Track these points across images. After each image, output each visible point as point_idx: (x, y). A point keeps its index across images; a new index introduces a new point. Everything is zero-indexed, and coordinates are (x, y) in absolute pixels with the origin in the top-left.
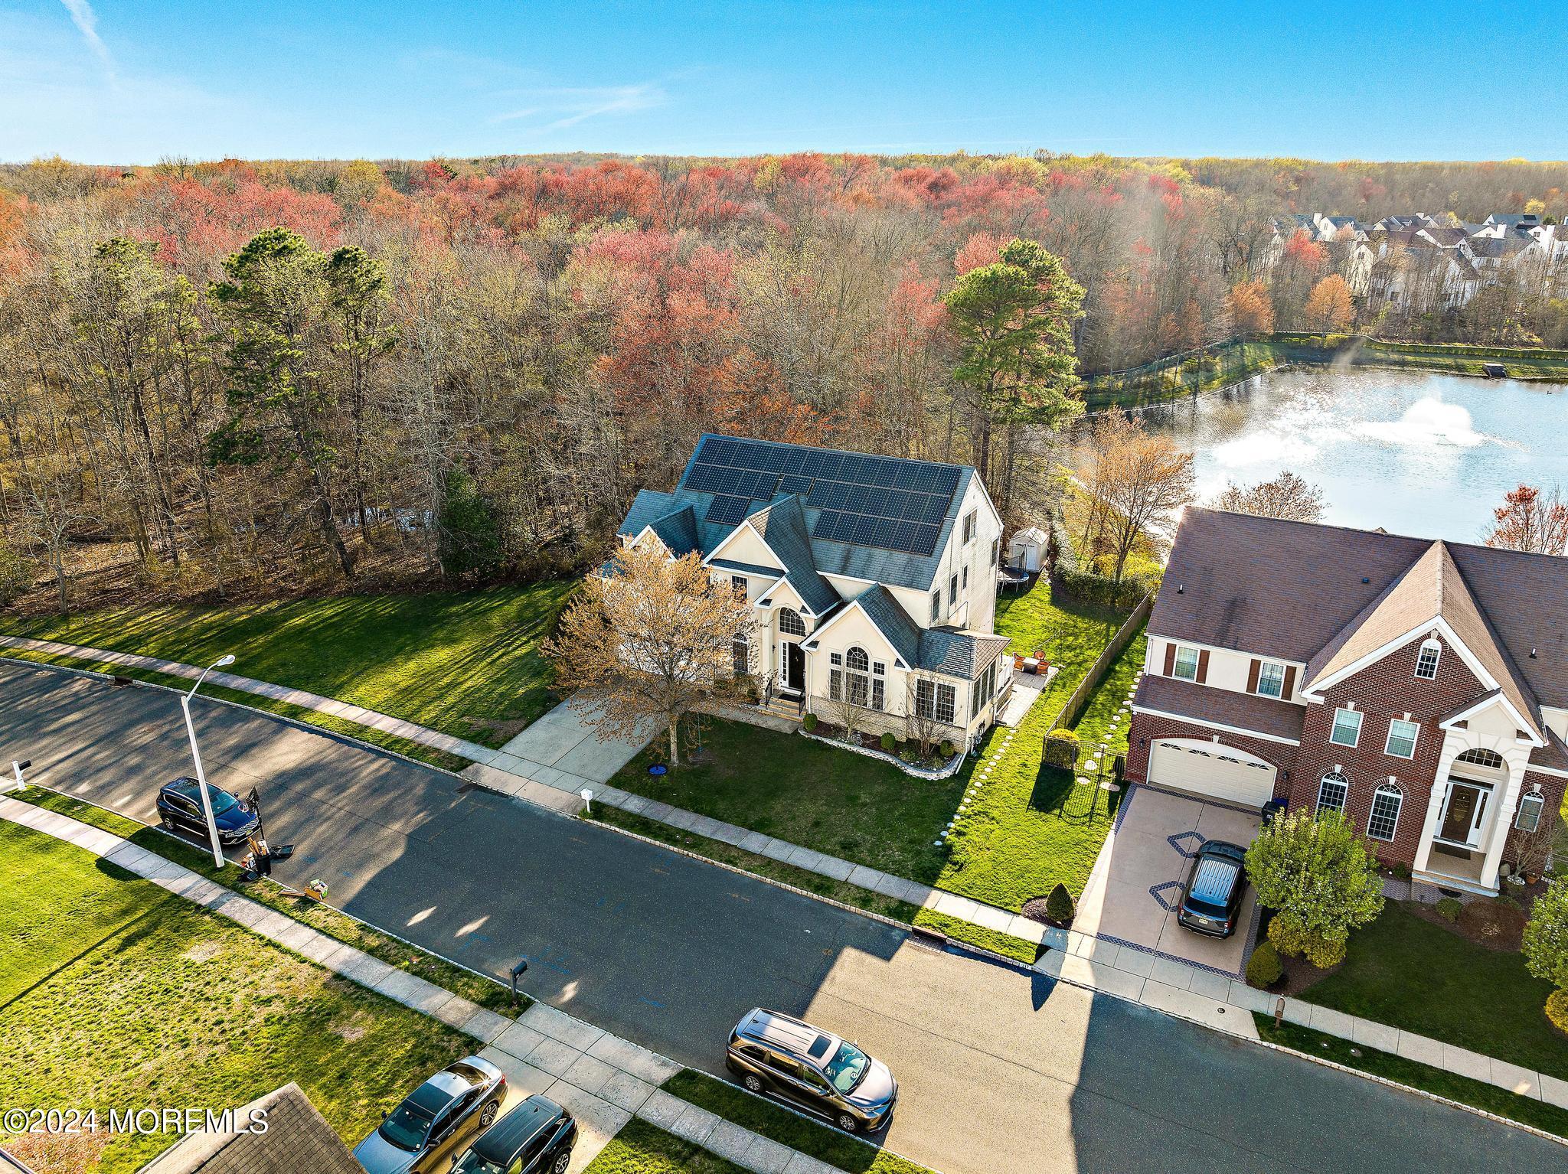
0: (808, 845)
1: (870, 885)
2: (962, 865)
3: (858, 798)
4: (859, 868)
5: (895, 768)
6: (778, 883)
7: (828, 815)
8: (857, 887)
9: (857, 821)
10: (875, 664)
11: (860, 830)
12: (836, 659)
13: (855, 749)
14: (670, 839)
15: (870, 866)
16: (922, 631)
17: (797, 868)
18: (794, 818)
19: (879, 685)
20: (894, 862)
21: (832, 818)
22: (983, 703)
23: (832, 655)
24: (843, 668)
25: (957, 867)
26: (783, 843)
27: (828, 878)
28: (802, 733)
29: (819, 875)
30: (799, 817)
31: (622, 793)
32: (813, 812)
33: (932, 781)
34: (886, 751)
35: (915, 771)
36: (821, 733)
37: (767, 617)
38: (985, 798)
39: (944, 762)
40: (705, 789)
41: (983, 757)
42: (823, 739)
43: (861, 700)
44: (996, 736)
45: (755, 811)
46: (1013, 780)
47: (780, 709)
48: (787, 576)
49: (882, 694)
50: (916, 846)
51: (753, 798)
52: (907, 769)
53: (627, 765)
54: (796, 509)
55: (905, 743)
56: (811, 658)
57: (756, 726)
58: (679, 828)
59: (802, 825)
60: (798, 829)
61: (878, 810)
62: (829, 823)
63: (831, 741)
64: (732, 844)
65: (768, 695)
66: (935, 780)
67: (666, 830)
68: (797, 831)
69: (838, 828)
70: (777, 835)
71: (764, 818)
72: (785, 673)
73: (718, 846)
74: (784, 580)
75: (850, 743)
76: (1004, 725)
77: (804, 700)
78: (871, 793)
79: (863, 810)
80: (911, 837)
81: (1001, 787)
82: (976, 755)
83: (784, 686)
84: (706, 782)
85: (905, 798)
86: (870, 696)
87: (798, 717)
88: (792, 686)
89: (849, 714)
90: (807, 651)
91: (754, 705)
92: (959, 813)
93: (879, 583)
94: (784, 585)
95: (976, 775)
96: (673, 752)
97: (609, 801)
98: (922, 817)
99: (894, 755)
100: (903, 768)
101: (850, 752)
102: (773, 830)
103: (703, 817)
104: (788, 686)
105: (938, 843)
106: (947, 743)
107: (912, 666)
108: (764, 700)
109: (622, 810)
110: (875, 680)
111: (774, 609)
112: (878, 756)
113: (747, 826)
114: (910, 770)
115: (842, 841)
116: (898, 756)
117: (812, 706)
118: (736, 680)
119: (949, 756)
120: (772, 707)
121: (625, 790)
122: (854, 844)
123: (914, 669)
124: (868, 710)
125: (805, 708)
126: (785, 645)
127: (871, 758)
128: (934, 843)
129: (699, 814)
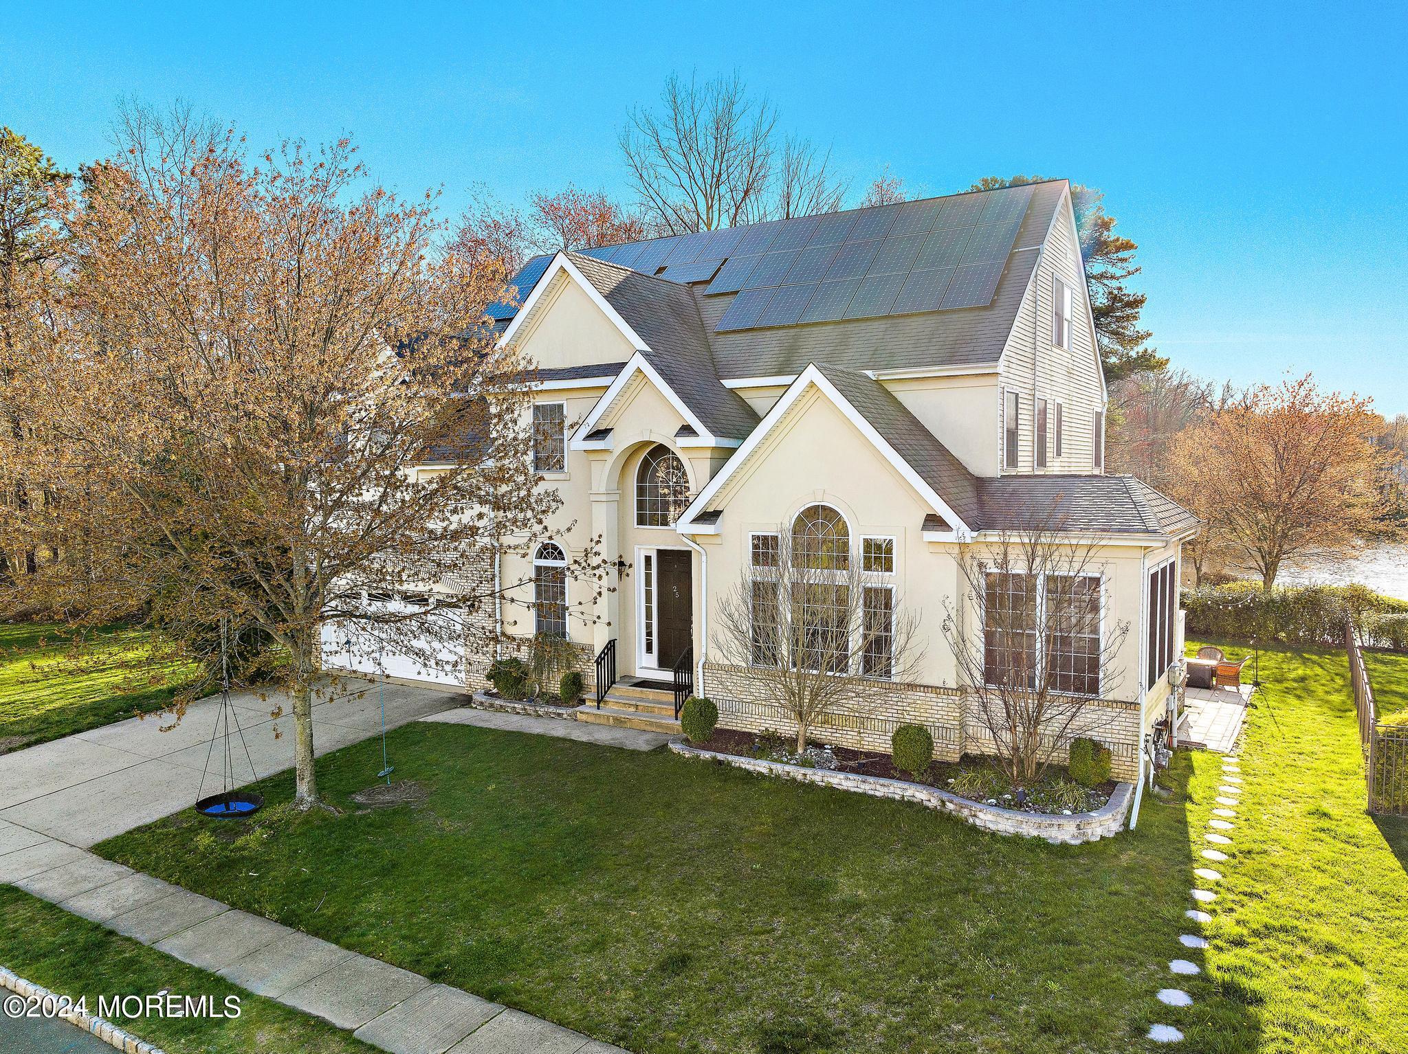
3: (823, 887)
5: (941, 817)
7: (724, 934)
9: (827, 951)
10: (868, 544)
11: (835, 984)
12: (764, 549)
13: (817, 776)
16: (980, 482)
18: (599, 945)
19: (879, 601)
21: (737, 946)
23: (756, 539)
24: (787, 575)
28: (676, 748)
30: (618, 941)
31: (110, 869)
32: (671, 927)
33: (1064, 846)
34: (905, 776)
35: (1007, 816)
36: (726, 748)
37: (602, 474)
38: (1259, 888)
39: (1088, 796)
40: (353, 861)
41: (1188, 798)
42: (730, 758)
43: (832, 656)
44: (1195, 764)
45: (477, 918)
46: (1315, 846)
47: (632, 709)
48: (645, 355)
49: (887, 628)
50: (1075, 1043)
51: (485, 887)
52: (981, 815)
53: (184, 812)
54: (685, 298)
55: (959, 764)
56: (704, 558)
57: (564, 740)
58: (191, 967)
59: (623, 966)
60: (605, 978)
61: (899, 919)
62: (723, 959)
63: (752, 761)
64: (339, 1022)
65: (605, 680)
66: (1073, 842)
67: (145, 969)
68: (600, 982)
69: (754, 977)
70: (523, 997)
71: (497, 942)
72: (649, 634)
73: (283, 1029)
74: (639, 362)
75: (805, 763)
76: (1201, 747)
77: (689, 688)
78: (871, 877)
79: (847, 921)
80: (1046, 1007)
81: (1290, 863)
82: (1164, 794)
83: (645, 665)
84: (367, 846)
85: (990, 889)
86: (855, 641)
87: (672, 721)
88: (663, 663)
89: (801, 699)
90: (693, 538)
91: (573, 706)
92: (1195, 930)
93: (869, 373)
94: (640, 379)
95: (1193, 836)
96: (302, 770)
97: (50, 887)
98: (1067, 942)
99: (932, 785)
100: (966, 812)
101: (803, 784)
102: (512, 981)
103: (299, 936)
104: (655, 664)
105: (1164, 1034)
106: (1090, 746)
107: (975, 526)
108: (594, 690)
109: (61, 910)
110: (867, 591)
111: (617, 452)
112: (886, 790)
113: (429, 964)
114: (989, 817)
115: (766, 1026)
116: (945, 786)
117: (706, 700)
118: (538, 658)
119: (1097, 780)
120: (612, 706)
121: (125, 863)
122: (816, 1037)
123: (983, 532)
124: (850, 680)
125: (689, 699)
126: (648, 559)
127: (864, 795)
128: (1146, 1031)
129: (290, 925)
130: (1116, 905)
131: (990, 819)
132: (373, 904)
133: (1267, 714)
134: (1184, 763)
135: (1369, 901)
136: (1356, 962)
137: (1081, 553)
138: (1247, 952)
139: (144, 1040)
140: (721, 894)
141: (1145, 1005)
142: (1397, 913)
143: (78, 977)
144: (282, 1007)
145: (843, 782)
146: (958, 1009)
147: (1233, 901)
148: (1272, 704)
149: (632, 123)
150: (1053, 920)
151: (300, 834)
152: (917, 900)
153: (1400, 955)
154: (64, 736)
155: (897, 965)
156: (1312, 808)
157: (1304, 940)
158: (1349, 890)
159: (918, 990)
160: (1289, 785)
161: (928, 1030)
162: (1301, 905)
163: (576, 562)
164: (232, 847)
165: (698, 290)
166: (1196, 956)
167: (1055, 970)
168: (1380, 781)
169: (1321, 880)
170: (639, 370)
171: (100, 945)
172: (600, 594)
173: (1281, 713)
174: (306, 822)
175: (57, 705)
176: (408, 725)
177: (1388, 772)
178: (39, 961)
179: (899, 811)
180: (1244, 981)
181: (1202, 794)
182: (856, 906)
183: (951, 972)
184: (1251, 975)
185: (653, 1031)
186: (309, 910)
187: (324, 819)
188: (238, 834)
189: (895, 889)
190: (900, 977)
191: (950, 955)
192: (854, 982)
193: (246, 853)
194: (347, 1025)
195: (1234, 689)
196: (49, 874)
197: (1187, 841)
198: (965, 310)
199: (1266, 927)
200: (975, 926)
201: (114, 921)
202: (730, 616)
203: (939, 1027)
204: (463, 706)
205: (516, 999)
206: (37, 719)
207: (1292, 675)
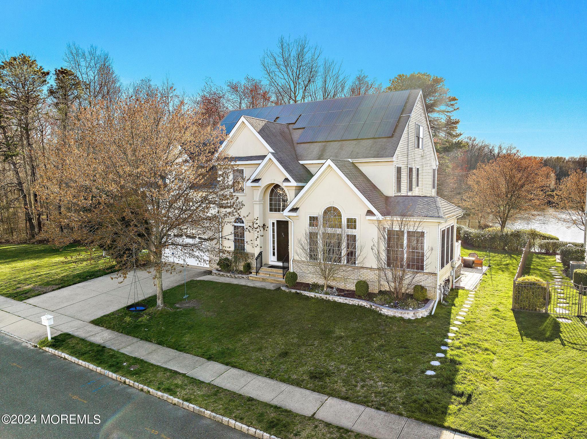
0: (270, 375)
1: (346, 423)
2: (470, 396)
3: (332, 332)
4: (332, 401)
5: (370, 311)
6: (219, 417)
7: (299, 346)
8: (328, 425)
9: (331, 350)
10: (348, 220)
11: (333, 360)
12: (313, 220)
13: (331, 298)
14: (116, 367)
15: (346, 399)
16: (387, 198)
17: (250, 399)
18: (260, 349)
19: (352, 239)
20: (378, 394)
21: (303, 349)
22: (447, 262)
23: (310, 217)
24: (321, 230)
25: (464, 399)
26: (241, 372)
27: (288, 412)
28: (283, 288)
29: (277, 408)
30: (266, 348)
31: (98, 329)
32: (282, 344)
33: (409, 320)
34: (360, 297)
35: (391, 310)
36: (300, 289)
37: (258, 194)
38: (470, 332)
39: (419, 304)
40: (179, 325)
41: (454, 305)
42: (302, 292)
43: (336, 257)
44: (459, 294)
45: (221, 342)
46: (492, 320)
47: (268, 275)
48: (272, 154)
49: (355, 248)
50: (403, 375)
51: (222, 333)
52: (383, 310)
53: (119, 310)
54: (286, 130)
55: (378, 294)
56: (293, 224)
57: (245, 286)
58: (132, 357)
59: (267, 355)
60: (262, 359)
61: (354, 341)
62: (299, 353)
63: (309, 293)
64: (181, 372)
65: (259, 266)
66: (412, 319)
67: (118, 357)
68: (261, 360)
69: (308, 358)
70: (237, 364)
71: (228, 349)
72: (274, 249)
73: (164, 373)
74: (270, 156)
75: (326, 293)
76: (463, 288)
77: (288, 268)
78: (346, 329)
79: (337, 342)
80: (396, 366)
81: (482, 325)
82: (446, 304)
83: (273, 260)
84: (182, 321)
85: (383, 332)
86: (344, 252)
87: (282, 280)
88: (279, 259)
89: (325, 272)
90: (289, 217)
91: (248, 275)
92: (446, 344)
93: (350, 160)
94: (270, 162)
95: (452, 316)
96: (159, 296)
97: (81, 334)
98: (405, 348)
99: (368, 300)
100: (378, 309)
101: (325, 300)
102: (233, 360)
103: (164, 348)
104: (276, 260)
105: (430, 373)
106: (420, 288)
107: (383, 214)
108: (255, 269)
109: (86, 341)
110: (348, 236)
111: (263, 186)
112: (353, 302)
113: (207, 355)
114: (386, 310)
115: (311, 371)
116: (372, 301)
117: (294, 272)
118: (235, 257)
119: (422, 299)
120: (261, 275)
121: (103, 326)
122: (326, 374)
123: (386, 216)
124: (342, 266)
125: (288, 272)
126: (273, 223)
127: (346, 304)
128: (425, 372)
129: (161, 345)
130: (423, 337)
131: (386, 311)
132: (187, 338)
133: (490, 277)
134: (456, 293)
135: (504, 336)
136: (494, 354)
137: (417, 224)
138: (461, 351)
139: (122, 376)
140: (298, 334)
141: (426, 366)
142: (511, 339)
143: (98, 360)
144: (163, 368)
145: (339, 300)
146: (369, 366)
147: (460, 336)
148: (493, 273)
149: (266, 56)
150: (402, 342)
151: (160, 317)
152: (360, 336)
153: (507, 351)
154: (70, 285)
155: (352, 354)
156: (493, 308)
157: (479, 347)
158: (498, 333)
159: (358, 361)
160: (489, 301)
161: (360, 372)
162: (482, 337)
163: (249, 226)
164: (138, 321)
165: (291, 126)
166: (445, 352)
167: (400, 356)
168: (516, 299)
169: (490, 330)
170: (270, 159)
171: (102, 351)
172: (258, 237)
173: (495, 277)
174: (161, 313)
175: (65, 274)
176: (191, 281)
177: (519, 296)
178: (84, 355)
179: (357, 309)
180: (457, 358)
181: (459, 304)
182: (341, 337)
183: (368, 356)
184: (460, 357)
185: (277, 373)
186: (167, 340)
187: (167, 312)
188: (139, 317)
189: (353, 333)
190: (353, 358)
191: (368, 351)
192: (338, 359)
193: (142, 323)
194: (184, 372)
195: (480, 268)
196: (79, 330)
197: (450, 318)
198: (383, 138)
199: (468, 344)
200: (377, 343)
201: (104, 344)
202: (302, 245)
203: (363, 371)
204: (209, 274)
205: (235, 365)
206: (59, 279)
207: (505, 263)
